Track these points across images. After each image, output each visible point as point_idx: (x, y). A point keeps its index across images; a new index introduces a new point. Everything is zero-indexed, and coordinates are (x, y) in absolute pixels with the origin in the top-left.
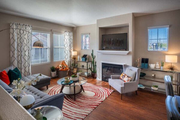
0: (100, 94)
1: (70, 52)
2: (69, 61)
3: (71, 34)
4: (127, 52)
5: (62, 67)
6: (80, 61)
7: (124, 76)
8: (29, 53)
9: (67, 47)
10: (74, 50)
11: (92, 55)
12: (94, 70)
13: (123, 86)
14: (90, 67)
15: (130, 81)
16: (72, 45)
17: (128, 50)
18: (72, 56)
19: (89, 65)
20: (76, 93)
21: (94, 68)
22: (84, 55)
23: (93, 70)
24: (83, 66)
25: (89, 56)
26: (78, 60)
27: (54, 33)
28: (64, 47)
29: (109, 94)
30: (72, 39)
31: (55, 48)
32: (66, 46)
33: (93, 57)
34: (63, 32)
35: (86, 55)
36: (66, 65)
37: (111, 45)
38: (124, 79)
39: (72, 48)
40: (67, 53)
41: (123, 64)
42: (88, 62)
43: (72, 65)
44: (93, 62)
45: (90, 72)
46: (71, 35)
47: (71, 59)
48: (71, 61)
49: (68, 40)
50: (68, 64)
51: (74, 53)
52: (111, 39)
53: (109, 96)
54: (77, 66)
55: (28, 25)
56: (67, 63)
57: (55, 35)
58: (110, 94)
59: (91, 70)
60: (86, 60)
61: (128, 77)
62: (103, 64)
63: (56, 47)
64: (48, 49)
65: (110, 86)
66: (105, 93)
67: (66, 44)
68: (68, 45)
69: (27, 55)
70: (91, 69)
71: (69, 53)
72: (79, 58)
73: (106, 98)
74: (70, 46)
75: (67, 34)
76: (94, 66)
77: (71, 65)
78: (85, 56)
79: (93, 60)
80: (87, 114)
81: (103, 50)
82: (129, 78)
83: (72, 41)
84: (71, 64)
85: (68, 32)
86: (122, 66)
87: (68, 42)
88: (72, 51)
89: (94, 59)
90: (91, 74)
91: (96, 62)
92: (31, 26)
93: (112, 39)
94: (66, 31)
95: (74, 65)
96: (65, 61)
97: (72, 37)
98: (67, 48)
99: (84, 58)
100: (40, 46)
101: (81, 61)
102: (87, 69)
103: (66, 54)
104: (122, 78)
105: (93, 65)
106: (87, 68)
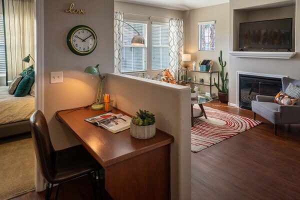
0: (236, 124)
1: (179, 55)
2: (176, 72)
3: (182, 22)
4: (291, 53)
5: (165, 79)
6: (197, 70)
7: (283, 97)
8: (119, 54)
9: (174, 47)
10: (185, 52)
11: (220, 59)
12: (223, 87)
13: (279, 111)
14: (217, 82)
15: (294, 105)
16: (182, 42)
17: (294, 51)
18: (182, 63)
19: (214, 79)
20: (194, 116)
21: (223, 84)
22: (205, 61)
23: (221, 88)
24: (202, 81)
25: (214, 63)
26: (194, 70)
27: (153, 22)
28: (168, 46)
29: (252, 125)
30: (183, 31)
31: (154, 48)
32: (172, 44)
33: (222, 64)
34: (168, 20)
35: (208, 61)
36: (172, 78)
37: (260, 43)
38: (282, 101)
39: (182, 49)
40: (173, 57)
41: (281, 77)
42: (212, 73)
43: (182, 77)
44: (222, 74)
45: (215, 91)
46: (181, 25)
47: (180, 68)
48: (180, 71)
49: (175, 34)
50: (176, 77)
51: (185, 58)
52: (260, 31)
53: (251, 128)
54: (190, 79)
55: (118, 12)
56: (173, 74)
57: (154, 26)
58: (255, 127)
59: (218, 88)
60: (208, 69)
61: (289, 97)
62: (241, 77)
63: (155, 46)
64: (143, 49)
65: (255, 113)
66: (244, 124)
67: (172, 41)
68: (176, 43)
69: (117, 58)
70: (217, 85)
71: (177, 56)
72: (195, 66)
73: (246, 130)
74: (179, 43)
75: (174, 23)
76: (223, 81)
77: (180, 79)
78: (206, 63)
79: (221, 70)
80: (215, 143)
81: (242, 50)
82: (292, 100)
83: (182, 36)
84: (180, 76)
85: (176, 19)
86: (280, 80)
87: (175, 38)
88: (182, 53)
89: (223, 67)
90: (217, 95)
91: (227, 74)
92: (122, 13)
93: (263, 31)
94: (172, 19)
95: (186, 79)
96: (170, 71)
97: (182, 29)
98: (174, 49)
99: (205, 66)
100: (141, 43)
101: (199, 70)
102: (211, 86)
103: (171, 59)
104: (277, 99)
105: (222, 79)
106: (209, 84)
